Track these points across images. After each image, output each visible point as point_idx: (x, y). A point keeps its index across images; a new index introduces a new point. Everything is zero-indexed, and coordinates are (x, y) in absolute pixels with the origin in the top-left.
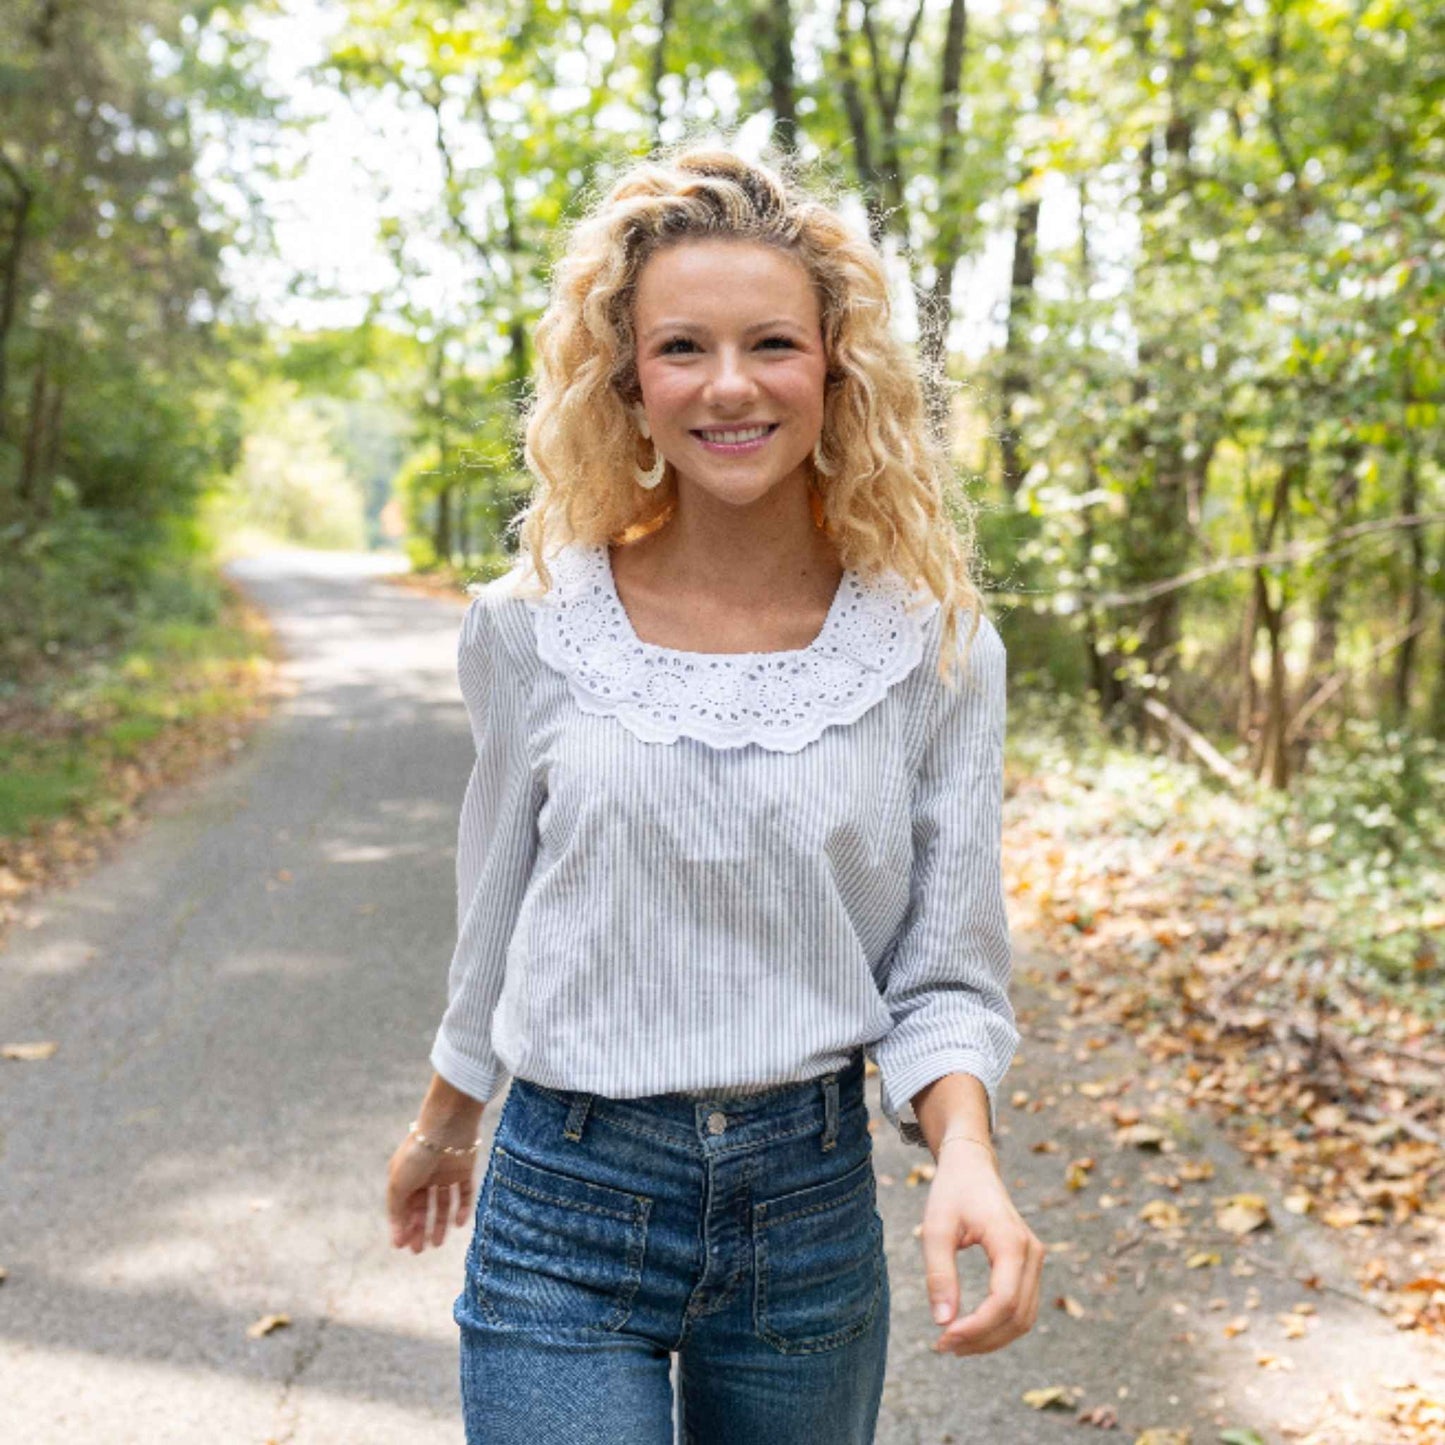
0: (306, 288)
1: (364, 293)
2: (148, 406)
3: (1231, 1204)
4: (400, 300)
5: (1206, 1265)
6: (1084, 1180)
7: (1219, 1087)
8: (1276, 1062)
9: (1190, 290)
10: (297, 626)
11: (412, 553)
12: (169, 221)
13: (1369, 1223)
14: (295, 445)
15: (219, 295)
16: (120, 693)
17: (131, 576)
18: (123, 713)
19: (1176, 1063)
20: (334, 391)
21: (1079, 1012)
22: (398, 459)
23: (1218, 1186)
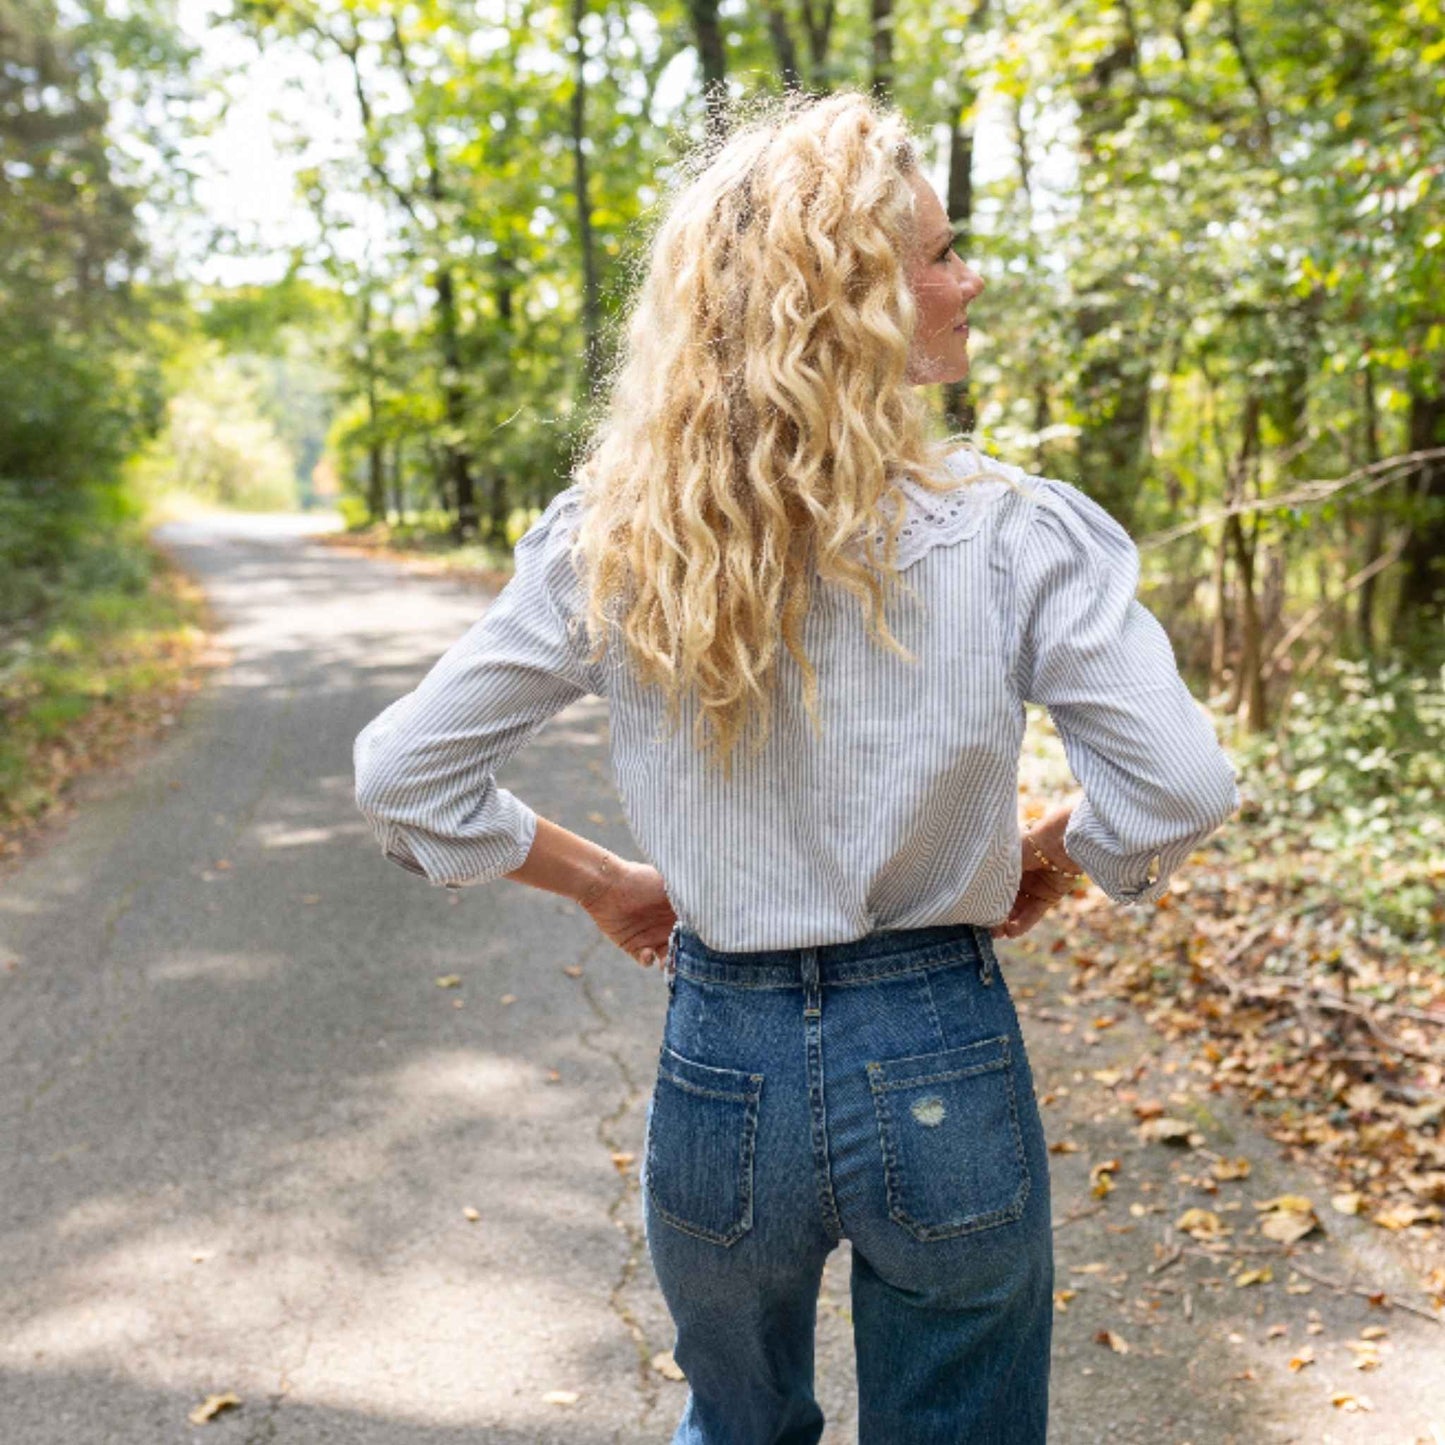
0: (226, 243)
1: (285, 247)
2: (65, 370)
3: (1275, 1209)
4: (323, 253)
5: (1256, 1282)
6: (1111, 1185)
7: (1241, 1068)
8: (1298, 1036)
9: (1154, 213)
10: (227, 592)
11: (345, 512)
12: (78, 178)
13: (1427, 1222)
14: (222, 405)
15: (137, 253)
16: (44, 670)
17: (54, 547)
18: (49, 691)
19: (1192, 1041)
20: (258, 348)
21: (1080, 987)
22: (327, 415)
23: (1256, 1187)
